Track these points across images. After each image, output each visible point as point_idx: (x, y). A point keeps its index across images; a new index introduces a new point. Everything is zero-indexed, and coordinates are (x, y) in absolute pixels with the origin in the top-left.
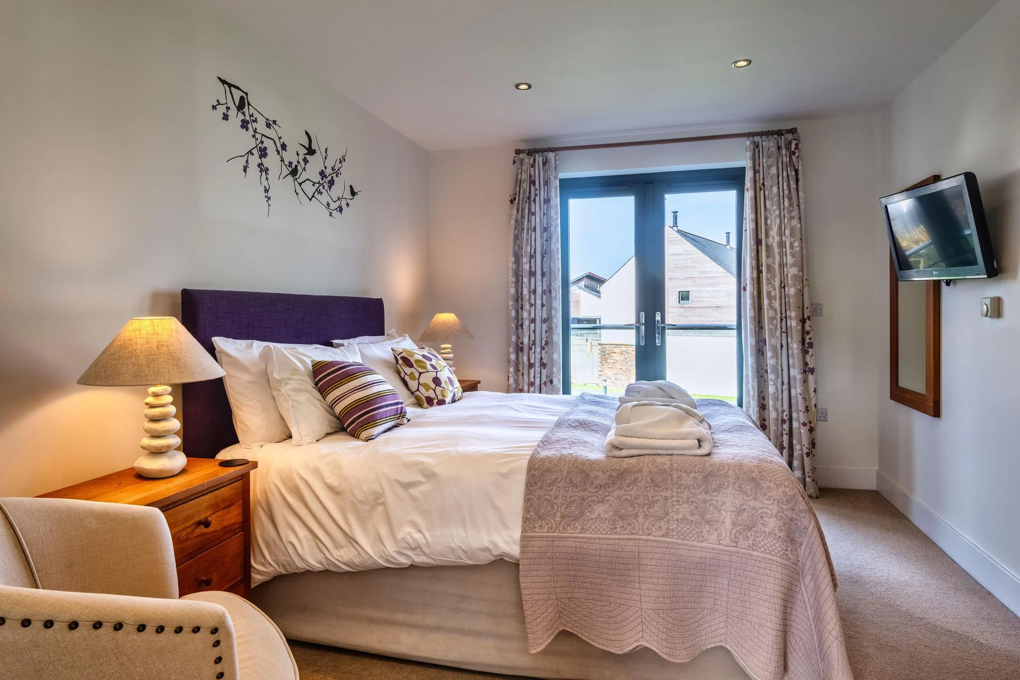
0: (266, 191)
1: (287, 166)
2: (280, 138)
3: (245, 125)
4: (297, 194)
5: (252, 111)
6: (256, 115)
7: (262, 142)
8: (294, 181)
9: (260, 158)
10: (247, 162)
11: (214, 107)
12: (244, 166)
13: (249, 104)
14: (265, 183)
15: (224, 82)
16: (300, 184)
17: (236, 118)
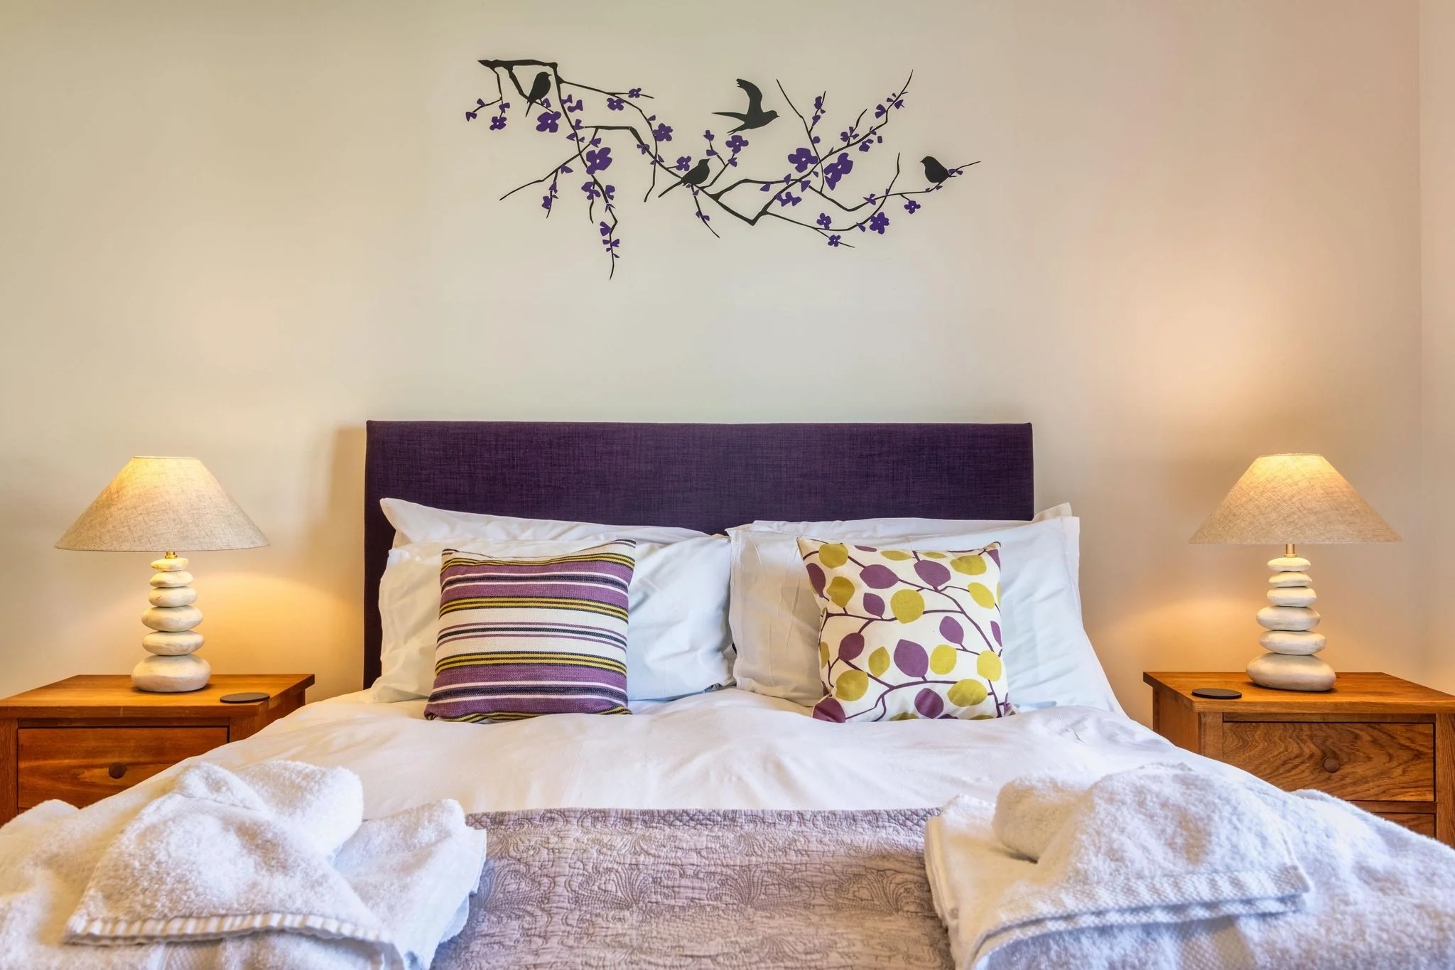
0: (606, 230)
1: (674, 170)
2: (650, 120)
3: (547, 123)
4: (706, 219)
5: (566, 90)
6: (578, 94)
7: (595, 142)
8: (696, 193)
9: (590, 171)
10: (553, 188)
11: (470, 115)
12: (545, 198)
13: (559, 81)
14: (601, 215)
15: (492, 65)
16: (716, 197)
17: (522, 117)
